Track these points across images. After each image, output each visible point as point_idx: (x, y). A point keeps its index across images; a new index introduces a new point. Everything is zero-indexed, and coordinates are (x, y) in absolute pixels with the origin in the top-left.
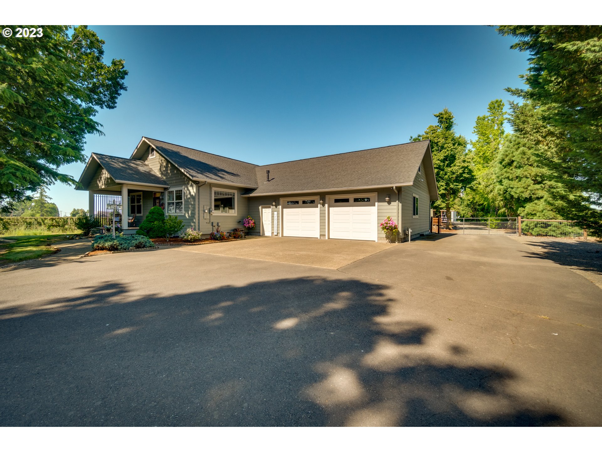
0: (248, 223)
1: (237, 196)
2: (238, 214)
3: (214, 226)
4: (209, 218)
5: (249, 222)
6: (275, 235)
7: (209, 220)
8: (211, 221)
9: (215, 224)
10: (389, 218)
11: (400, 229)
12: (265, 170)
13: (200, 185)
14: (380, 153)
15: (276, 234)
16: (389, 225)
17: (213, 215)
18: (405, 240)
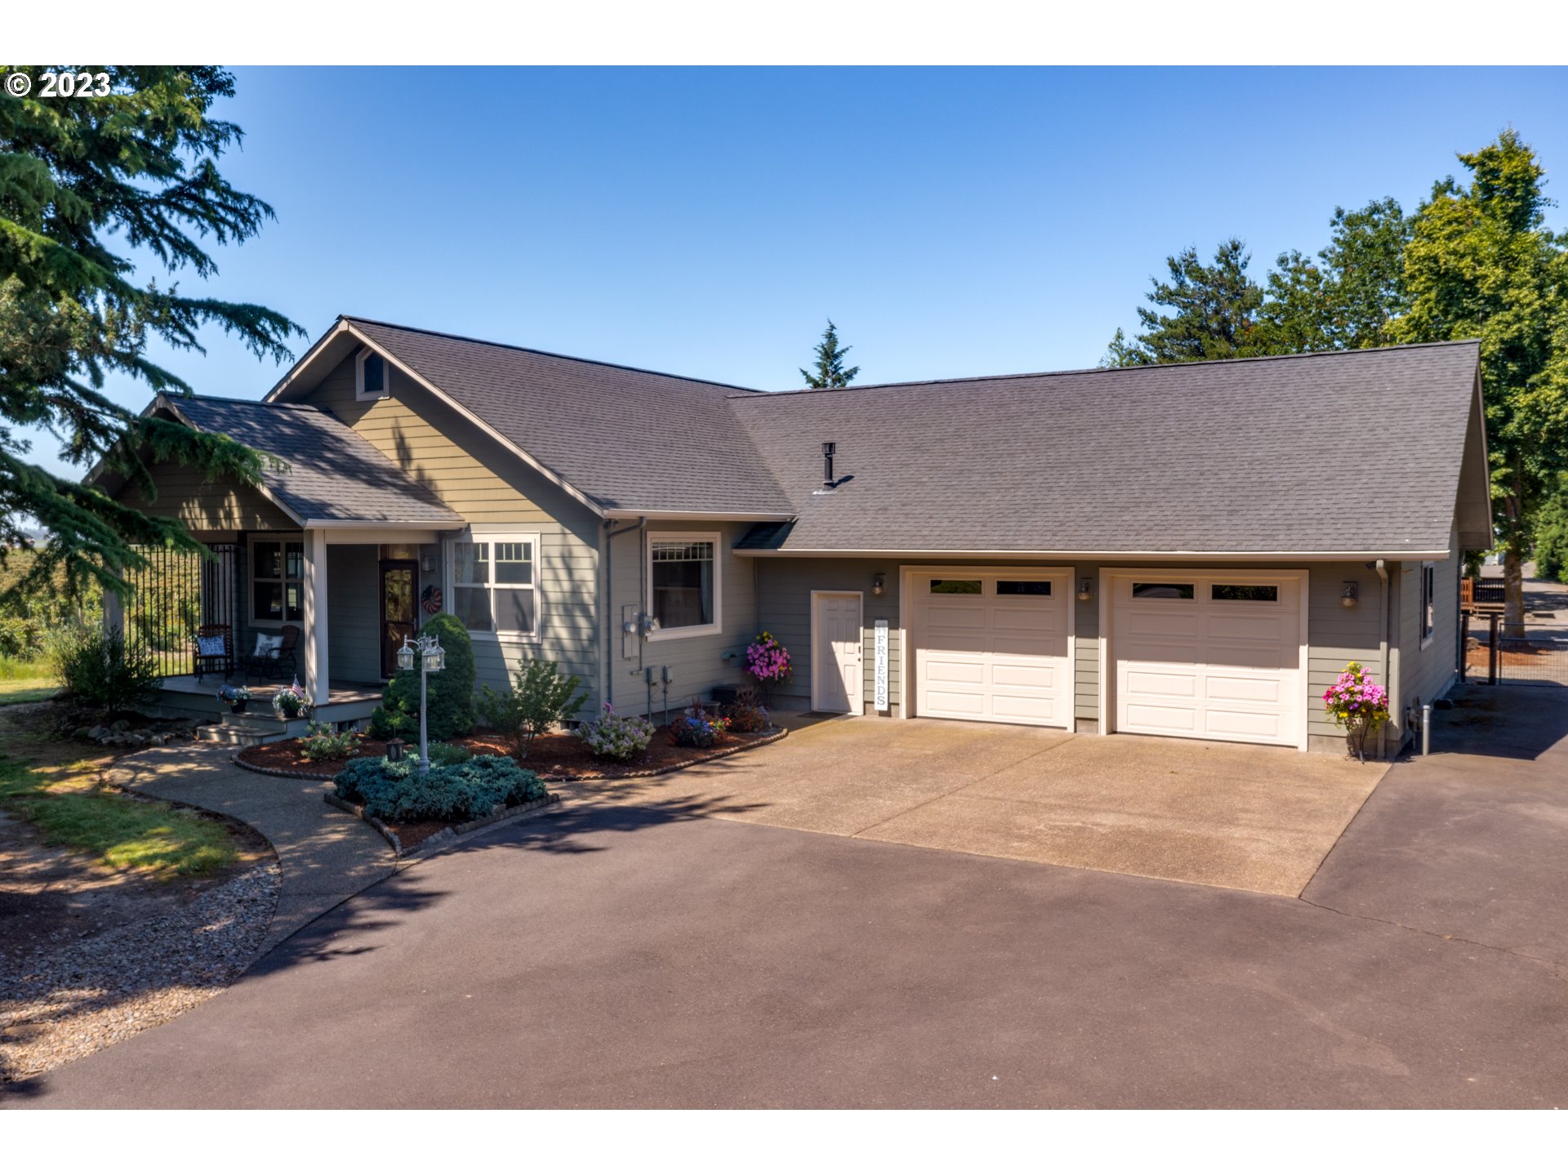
0: (769, 664)
1: (723, 553)
2: (723, 627)
3: (654, 684)
4: (636, 653)
5: (770, 657)
6: (882, 714)
7: (637, 661)
8: (645, 665)
9: (656, 677)
10: (1355, 670)
11: (1394, 714)
12: (820, 442)
13: (613, 529)
14: (1284, 385)
15: (885, 708)
16: (1359, 698)
17: (650, 639)
18: (1407, 749)
